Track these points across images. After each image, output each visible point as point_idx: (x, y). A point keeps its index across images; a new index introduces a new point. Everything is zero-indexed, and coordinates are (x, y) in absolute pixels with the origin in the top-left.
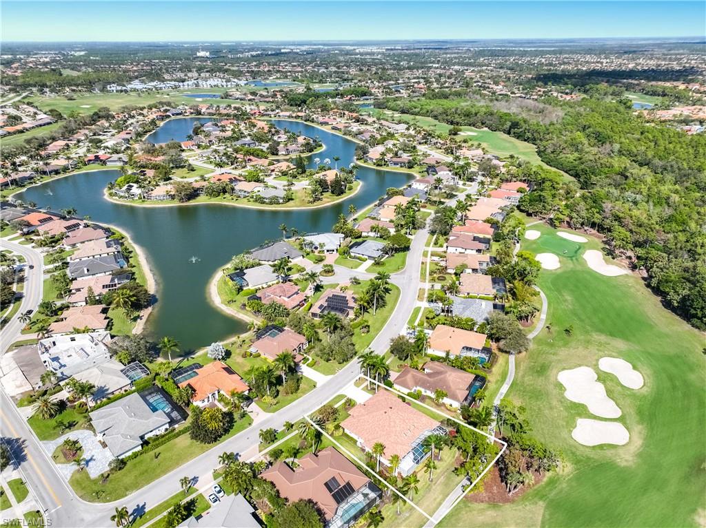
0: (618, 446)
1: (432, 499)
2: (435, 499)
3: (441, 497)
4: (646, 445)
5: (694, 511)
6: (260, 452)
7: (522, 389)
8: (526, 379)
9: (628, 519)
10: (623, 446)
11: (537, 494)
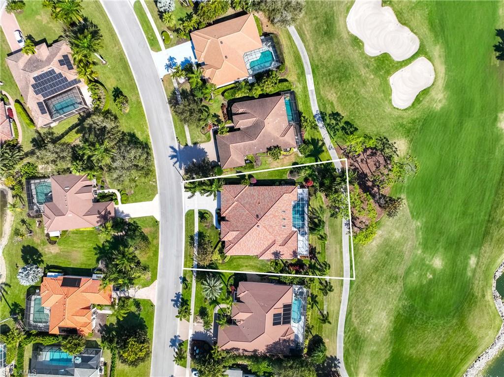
0: (429, 88)
1: (334, 254)
2: (336, 252)
3: (338, 246)
4: (448, 70)
5: (496, 119)
6: (188, 321)
7: (325, 71)
8: (321, 51)
9: (459, 163)
10: (433, 85)
11: (396, 190)
